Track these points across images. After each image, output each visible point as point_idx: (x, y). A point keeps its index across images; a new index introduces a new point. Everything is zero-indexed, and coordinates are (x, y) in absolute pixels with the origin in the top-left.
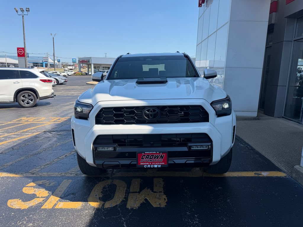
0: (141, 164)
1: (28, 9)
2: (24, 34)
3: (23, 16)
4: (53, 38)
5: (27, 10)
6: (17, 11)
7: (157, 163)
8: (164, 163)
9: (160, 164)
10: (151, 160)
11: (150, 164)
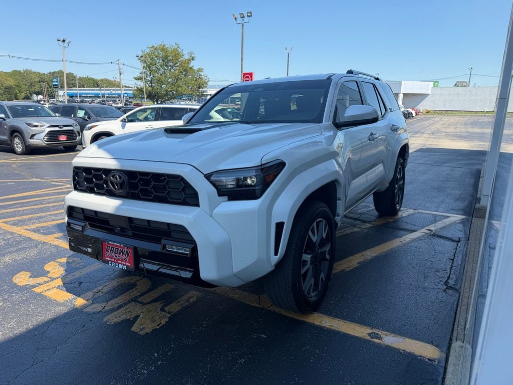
0: (106, 258)
1: (251, 13)
2: (242, 52)
3: (243, 25)
4: (288, 54)
5: (249, 15)
6: (236, 19)
7: (122, 263)
8: (130, 265)
9: (125, 265)
10: (116, 255)
11: (116, 261)
